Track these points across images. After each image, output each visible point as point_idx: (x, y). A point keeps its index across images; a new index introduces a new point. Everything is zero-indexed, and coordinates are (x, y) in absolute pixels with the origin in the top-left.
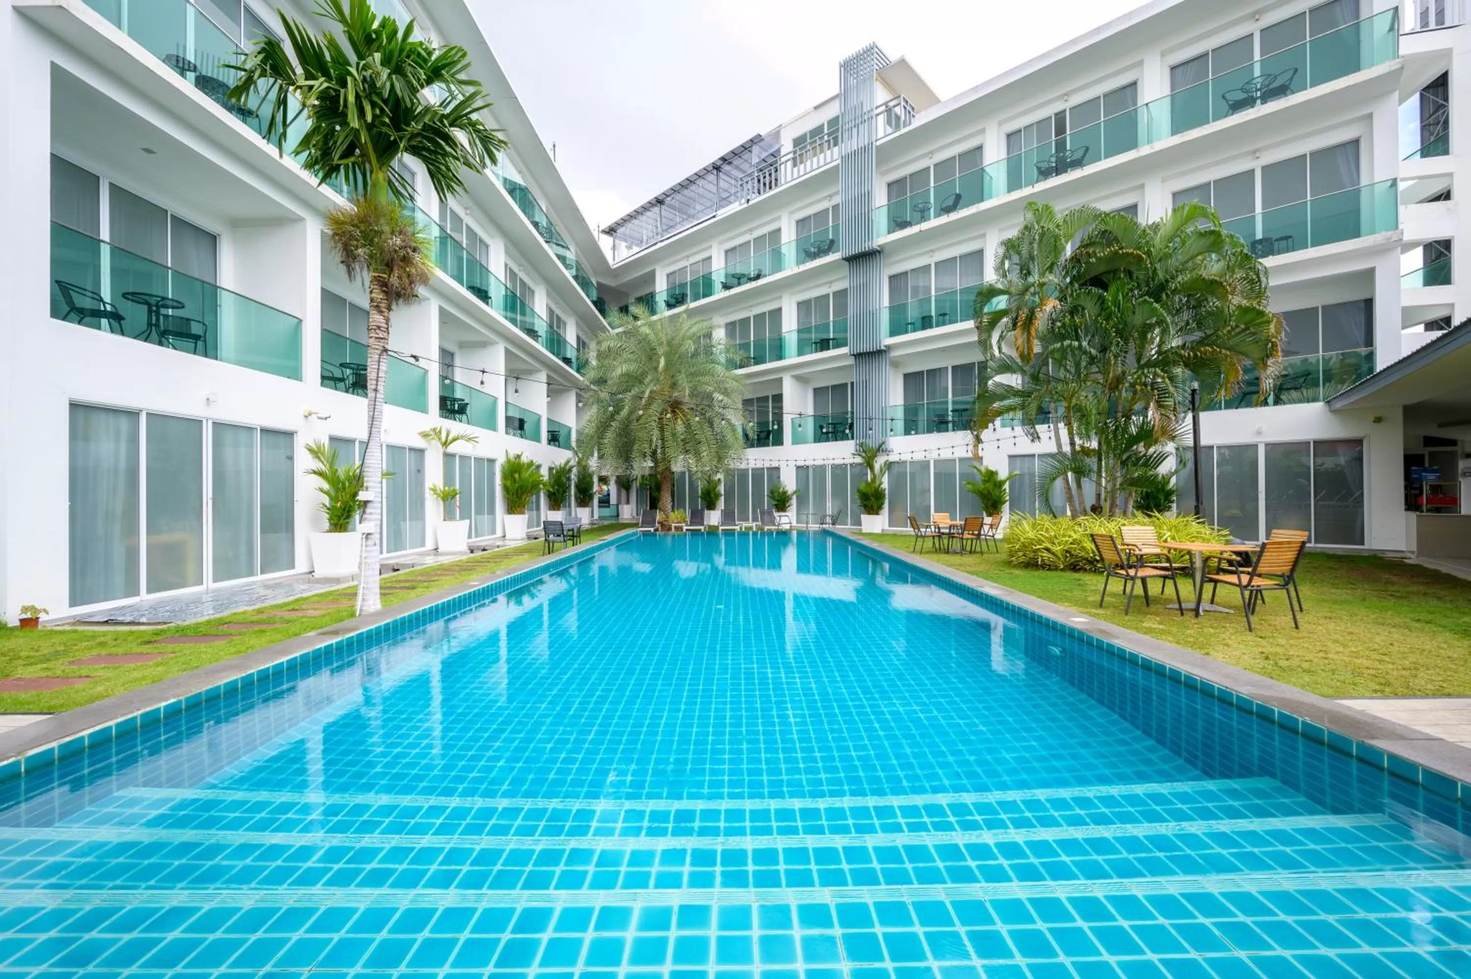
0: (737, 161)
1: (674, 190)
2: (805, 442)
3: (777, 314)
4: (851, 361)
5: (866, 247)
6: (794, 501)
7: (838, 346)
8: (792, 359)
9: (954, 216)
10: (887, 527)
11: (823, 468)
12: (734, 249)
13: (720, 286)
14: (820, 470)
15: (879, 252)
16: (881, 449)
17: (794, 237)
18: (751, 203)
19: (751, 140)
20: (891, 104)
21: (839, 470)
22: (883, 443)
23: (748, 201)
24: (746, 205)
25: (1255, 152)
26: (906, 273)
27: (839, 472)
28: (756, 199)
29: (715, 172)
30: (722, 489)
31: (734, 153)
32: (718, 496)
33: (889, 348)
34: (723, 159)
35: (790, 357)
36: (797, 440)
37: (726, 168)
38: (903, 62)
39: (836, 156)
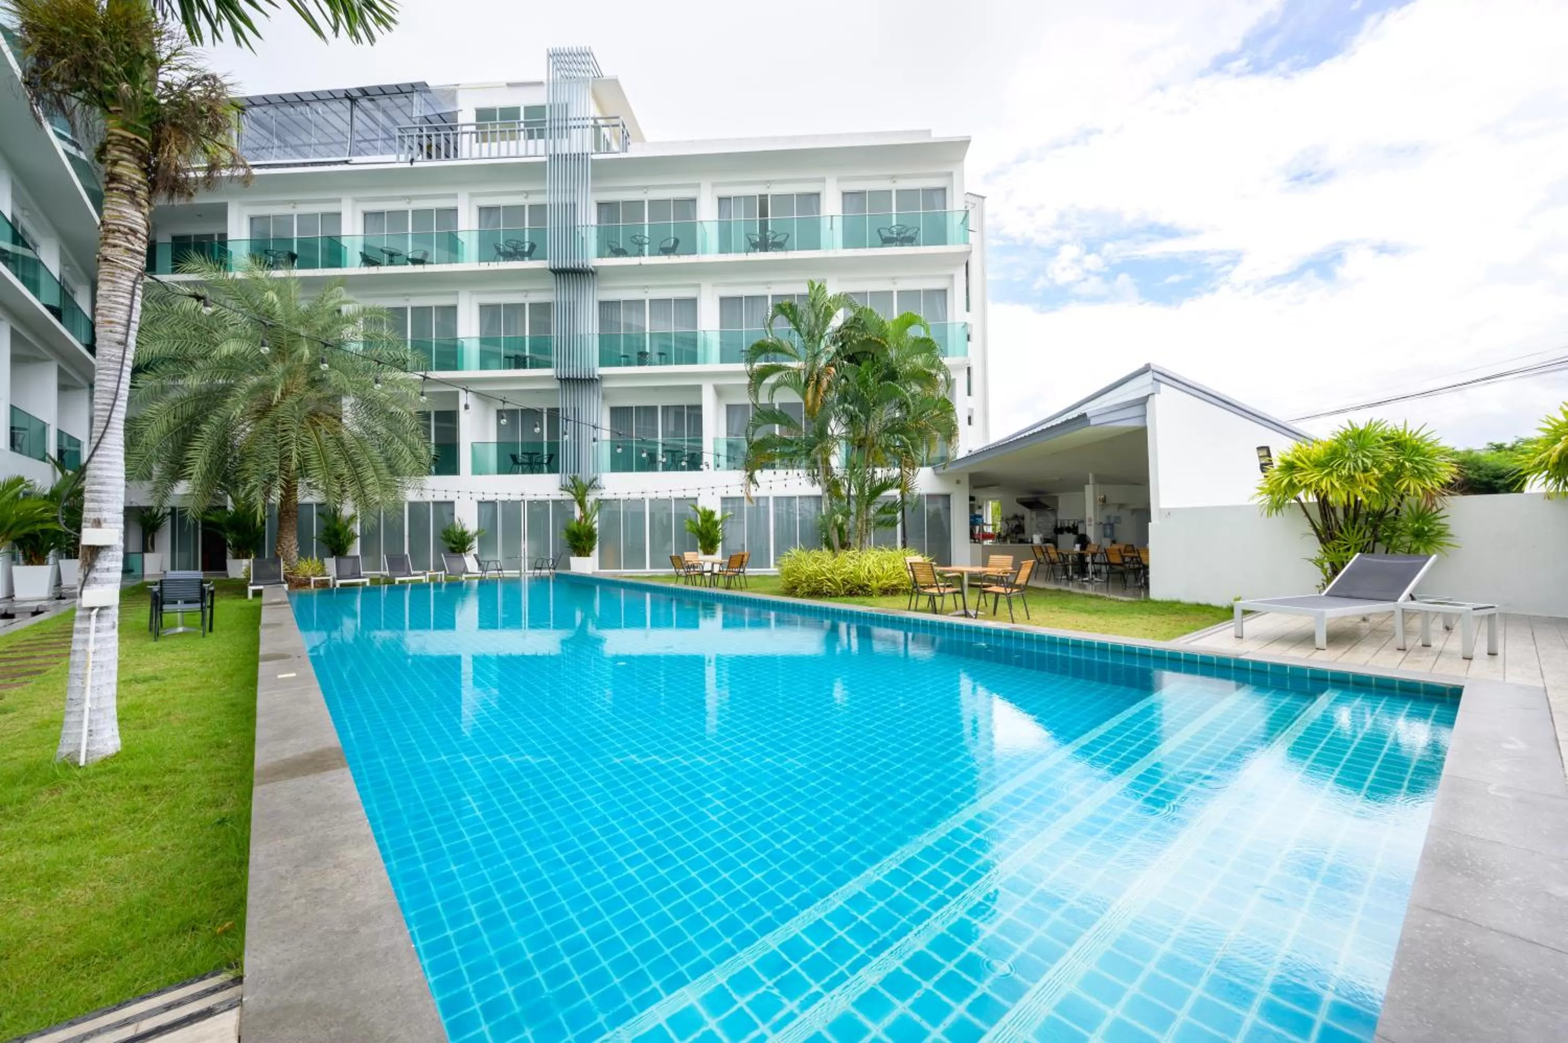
0: (384, 102)
1: (267, 101)
2: (487, 473)
3: (451, 311)
4: (556, 385)
5: (577, 263)
6: (475, 543)
7: (536, 365)
8: (471, 370)
9: (673, 259)
10: (597, 570)
11: (516, 504)
12: (380, 214)
13: (359, 259)
14: (512, 507)
15: (592, 273)
16: (593, 485)
17: (475, 226)
18: (415, 165)
19: (412, 85)
20: (601, 122)
21: (538, 507)
22: (595, 479)
23: (412, 161)
24: (408, 165)
25: (894, 278)
26: (619, 302)
27: (538, 509)
28: (422, 163)
29: (348, 103)
30: (357, 528)
31: (383, 91)
32: (352, 537)
33: (601, 376)
34: (364, 92)
35: (469, 369)
36: (478, 470)
37: (365, 103)
38: (615, 82)
39: (541, 151)
